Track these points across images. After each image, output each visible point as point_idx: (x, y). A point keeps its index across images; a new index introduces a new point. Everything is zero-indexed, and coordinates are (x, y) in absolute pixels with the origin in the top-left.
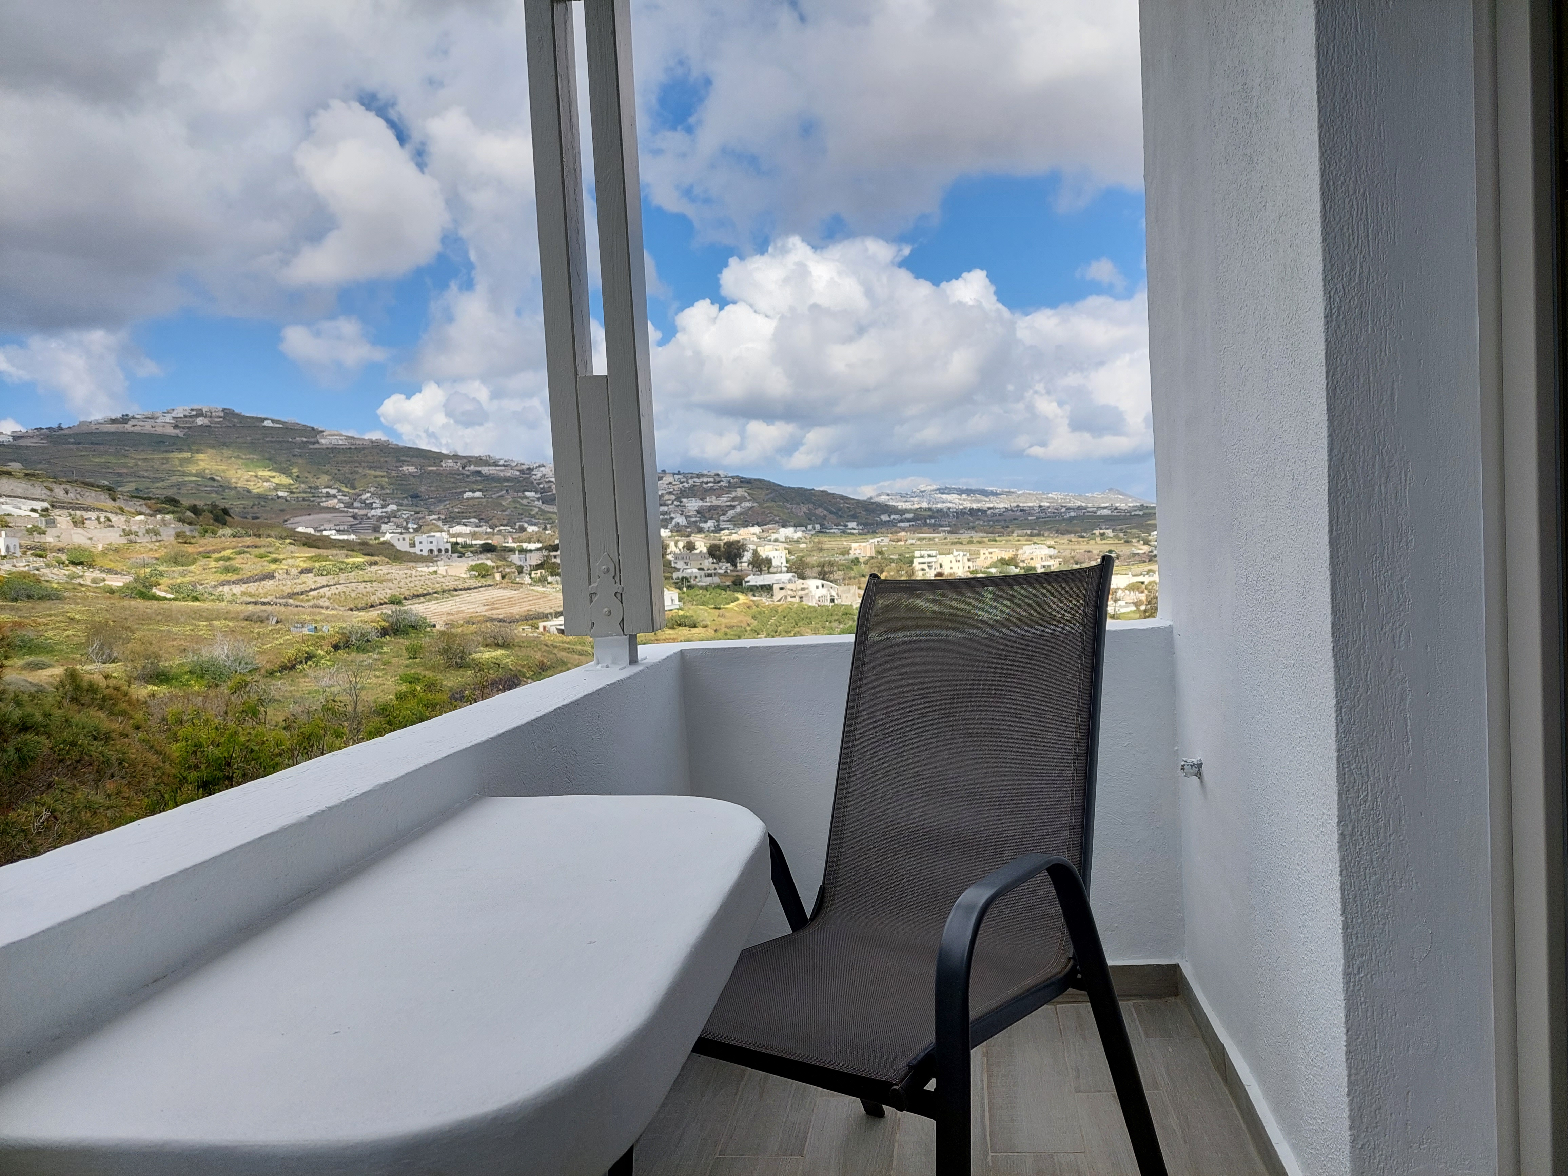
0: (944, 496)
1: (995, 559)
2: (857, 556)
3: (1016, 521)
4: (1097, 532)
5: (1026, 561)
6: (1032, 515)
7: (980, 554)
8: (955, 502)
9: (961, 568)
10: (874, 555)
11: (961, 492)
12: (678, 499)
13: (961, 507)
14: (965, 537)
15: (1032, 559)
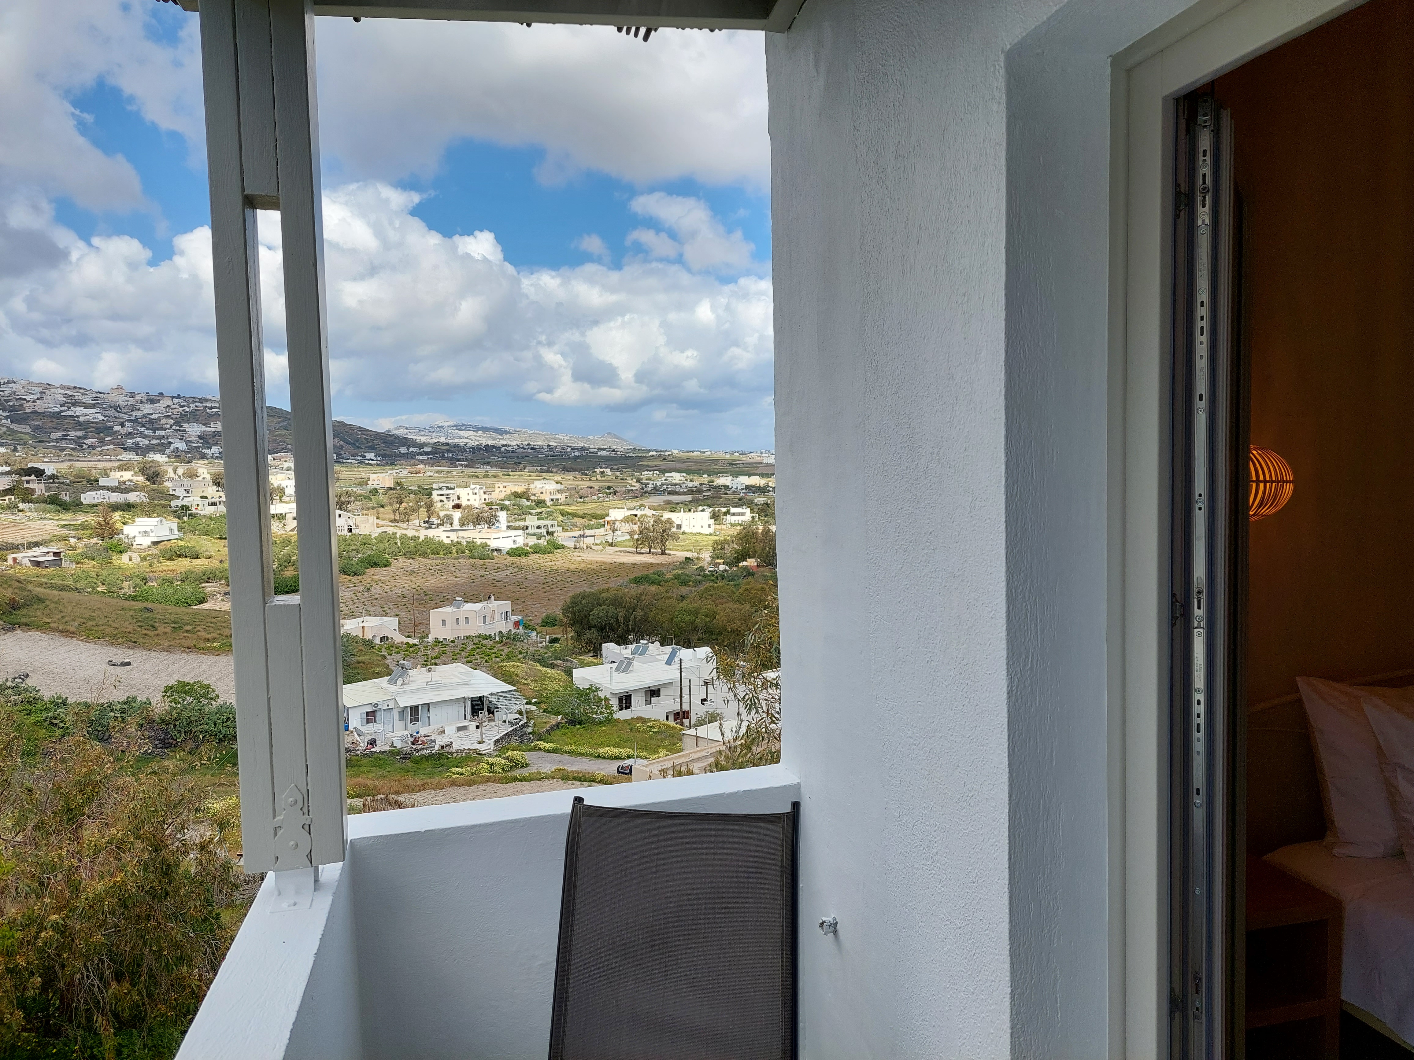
0: (461, 433)
1: (509, 492)
2: (375, 486)
3: (527, 458)
4: (598, 470)
5: (537, 495)
6: (542, 453)
7: (495, 488)
8: (471, 439)
9: (478, 500)
10: (392, 486)
11: (477, 429)
12: (177, 423)
13: (477, 443)
14: (481, 470)
15: (542, 493)
